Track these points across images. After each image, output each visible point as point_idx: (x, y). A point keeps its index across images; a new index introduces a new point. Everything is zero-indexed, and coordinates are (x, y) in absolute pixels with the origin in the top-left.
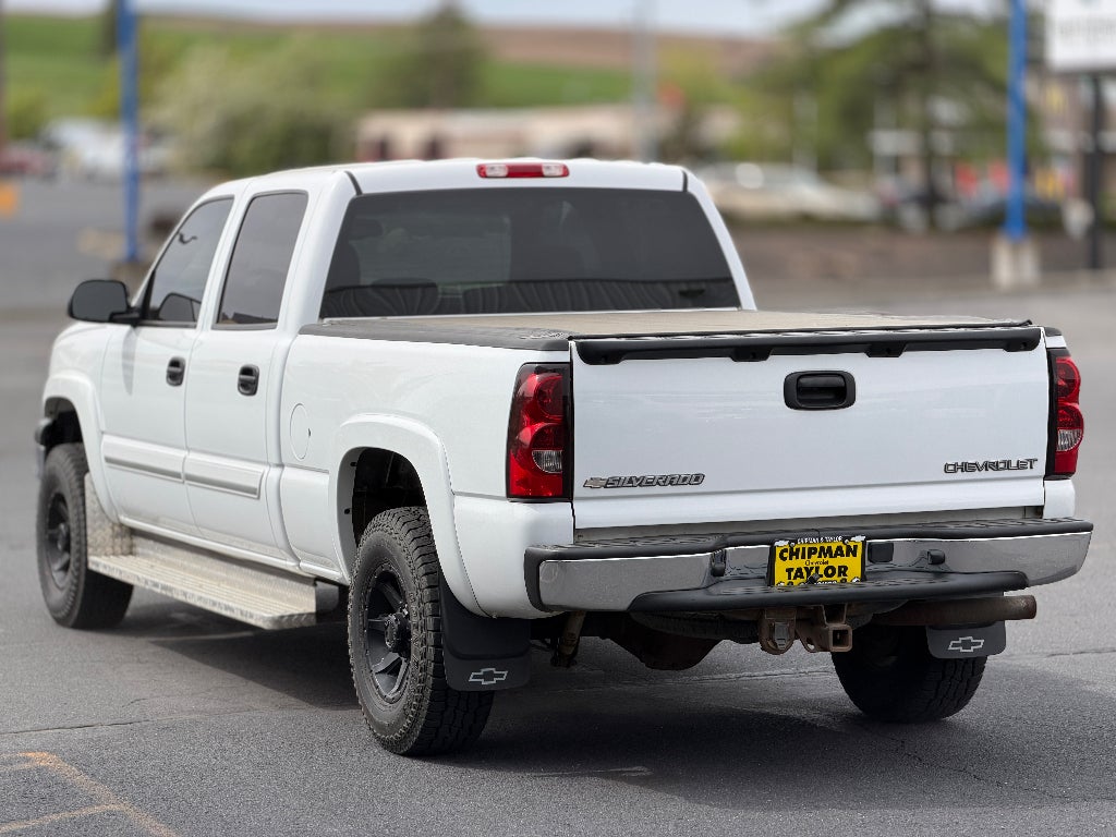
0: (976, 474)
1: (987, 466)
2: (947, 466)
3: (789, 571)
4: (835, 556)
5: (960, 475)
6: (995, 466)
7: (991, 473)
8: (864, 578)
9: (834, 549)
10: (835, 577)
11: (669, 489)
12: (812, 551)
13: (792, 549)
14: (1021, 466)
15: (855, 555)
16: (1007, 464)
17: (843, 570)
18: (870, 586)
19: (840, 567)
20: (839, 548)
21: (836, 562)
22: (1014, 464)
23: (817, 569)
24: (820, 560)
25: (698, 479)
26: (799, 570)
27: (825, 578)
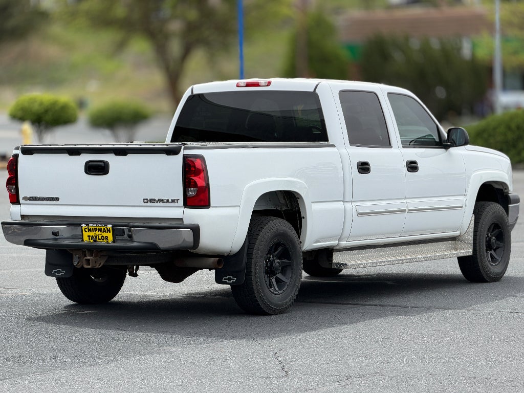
0: (156, 204)
1: (160, 201)
2: (144, 200)
3: (89, 236)
4: (103, 232)
5: (149, 204)
6: (162, 201)
7: (161, 204)
8: (114, 241)
9: (103, 229)
10: (105, 240)
11: (49, 202)
12: (96, 229)
13: (88, 228)
14: (173, 201)
15: (110, 232)
16: (168, 201)
17: (107, 238)
18: (116, 244)
19: (106, 236)
20: (104, 229)
21: (104, 234)
22: (170, 201)
23: (99, 236)
24: (99, 233)
25: (57, 199)
26: (92, 236)
27: (101, 240)
